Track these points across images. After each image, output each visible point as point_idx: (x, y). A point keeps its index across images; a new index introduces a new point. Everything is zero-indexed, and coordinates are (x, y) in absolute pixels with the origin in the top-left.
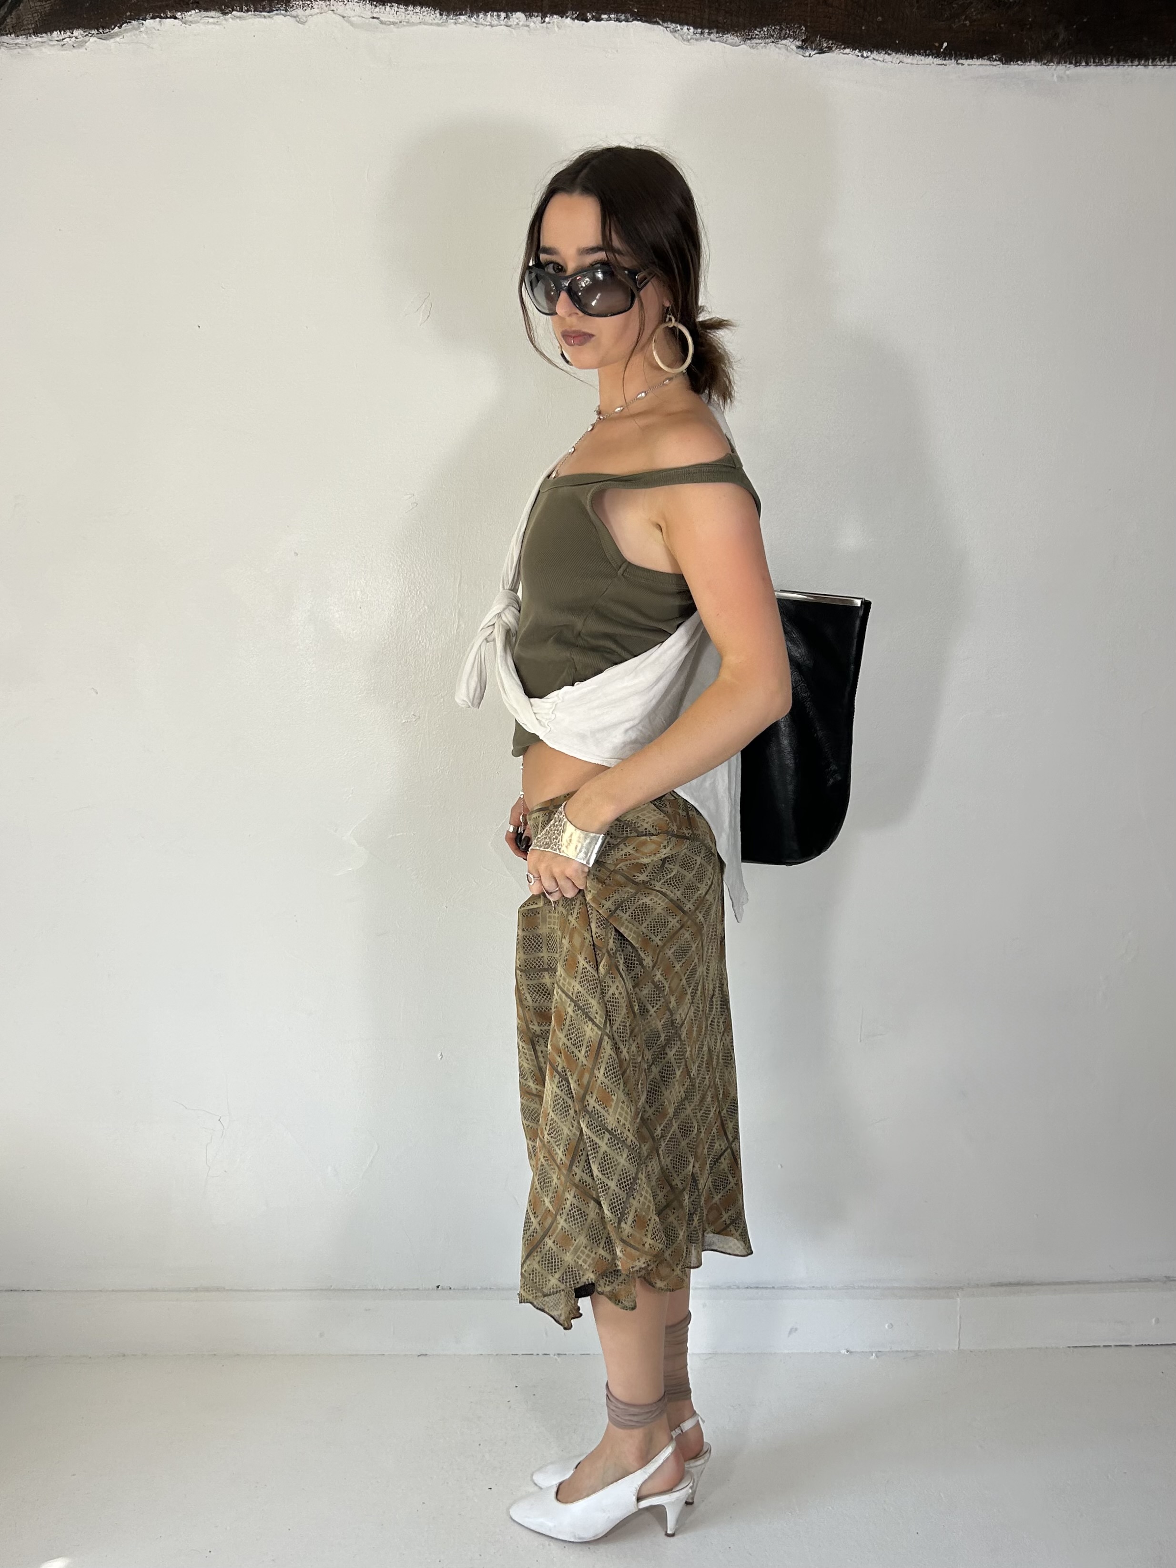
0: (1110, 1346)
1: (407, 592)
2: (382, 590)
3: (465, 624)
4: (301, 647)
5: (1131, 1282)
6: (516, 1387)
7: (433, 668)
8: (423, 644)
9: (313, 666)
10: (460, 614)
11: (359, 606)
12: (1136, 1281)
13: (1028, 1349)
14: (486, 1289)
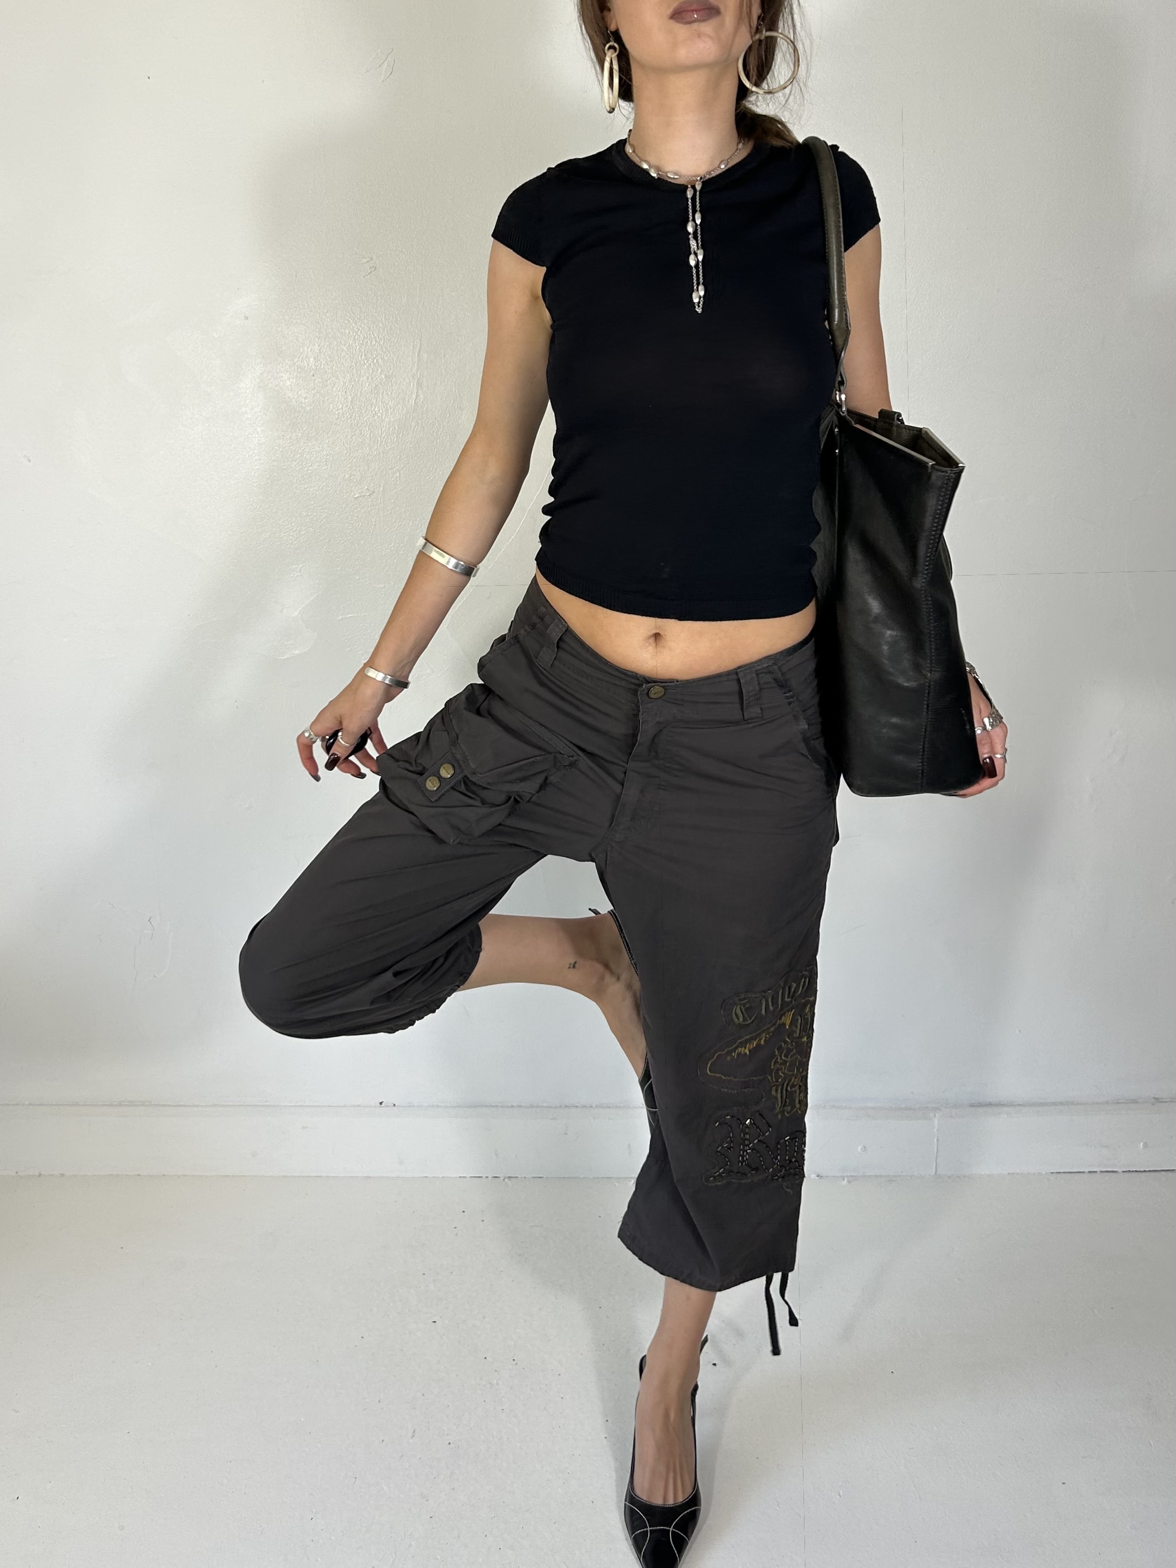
0: (1096, 1172)
1: (364, 360)
2: (336, 358)
3: (424, 396)
4: (249, 416)
5: (1118, 1103)
6: (464, 1212)
7: (389, 441)
8: (379, 414)
9: (262, 436)
10: (419, 384)
11: (312, 374)
12: (1124, 1103)
13: (1009, 1174)
14: (433, 1106)
